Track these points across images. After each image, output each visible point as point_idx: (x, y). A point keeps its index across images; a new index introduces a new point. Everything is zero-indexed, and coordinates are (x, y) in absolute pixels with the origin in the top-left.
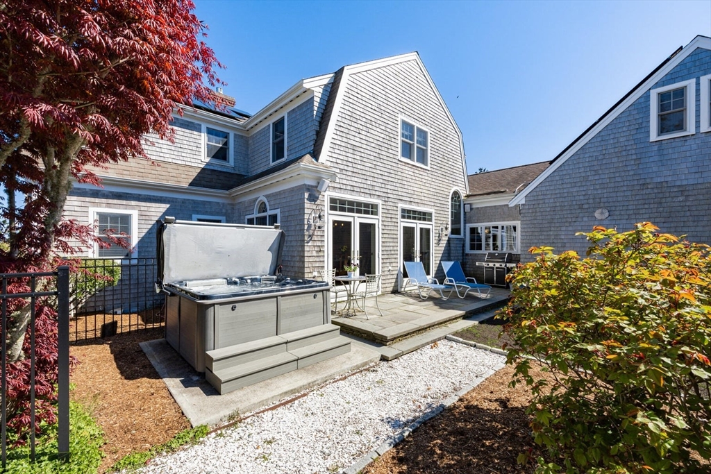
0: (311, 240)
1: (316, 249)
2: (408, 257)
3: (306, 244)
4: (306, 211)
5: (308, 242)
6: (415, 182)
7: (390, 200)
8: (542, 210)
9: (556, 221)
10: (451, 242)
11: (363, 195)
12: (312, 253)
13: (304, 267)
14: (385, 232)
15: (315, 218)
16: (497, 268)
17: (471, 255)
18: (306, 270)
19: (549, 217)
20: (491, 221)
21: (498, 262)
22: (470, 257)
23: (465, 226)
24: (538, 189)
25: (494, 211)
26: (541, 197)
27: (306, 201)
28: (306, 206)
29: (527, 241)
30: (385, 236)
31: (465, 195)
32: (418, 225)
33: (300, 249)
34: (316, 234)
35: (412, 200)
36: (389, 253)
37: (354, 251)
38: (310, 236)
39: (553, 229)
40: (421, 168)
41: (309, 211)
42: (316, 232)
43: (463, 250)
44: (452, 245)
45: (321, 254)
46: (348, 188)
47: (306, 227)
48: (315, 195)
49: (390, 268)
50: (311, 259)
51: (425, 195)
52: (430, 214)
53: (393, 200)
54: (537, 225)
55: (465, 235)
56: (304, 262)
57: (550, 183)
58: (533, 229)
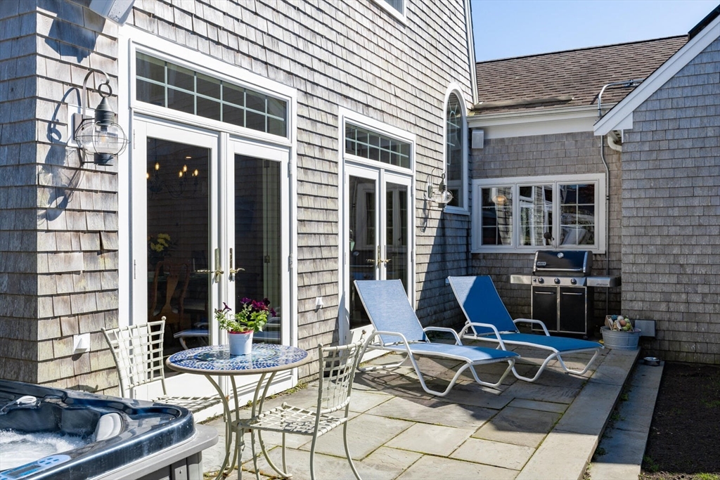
0: (63, 206)
1: (86, 246)
2: (362, 265)
3: (42, 224)
4: (42, 88)
5: (50, 216)
6: (377, 50)
7: (319, 92)
8: (673, 145)
9: (705, 172)
10: (447, 224)
11: (245, 62)
12: (69, 261)
13: (34, 318)
14: (307, 189)
15: (79, 124)
16: (564, 289)
17: (485, 256)
18: (45, 330)
19: (689, 163)
20: (536, 174)
21: (565, 274)
22: (483, 263)
23: (470, 185)
24: (664, 95)
25: (542, 147)
26: (671, 114)
27: (42, 47)
28: (42, 66)
29: (639, 222)
30: (307, 202)
31: (470, 106)
32: (383, 175)
33: (15, 245)
34: (83, 184)
35: (370, 101)
36: (316, 254)
37: (219, 250)
38: (58, 191)
39: (698, 192)
40: (390, 15)
41: (57, 92)
42: (83, 176)
43: (468, 245)
44: (449, 232)
45: (104, 262)
46: (201, 28)
47: (42, 154)
48: (78, 29)
49: (320, 301)
50: (65, 286)
51: (399, 93)
52: (406, 147)
53: (325, 94)
54: (662, 183)
55: (470, 207)
56: (32, 297)
57: (694, 81)
58: (652, 193)
